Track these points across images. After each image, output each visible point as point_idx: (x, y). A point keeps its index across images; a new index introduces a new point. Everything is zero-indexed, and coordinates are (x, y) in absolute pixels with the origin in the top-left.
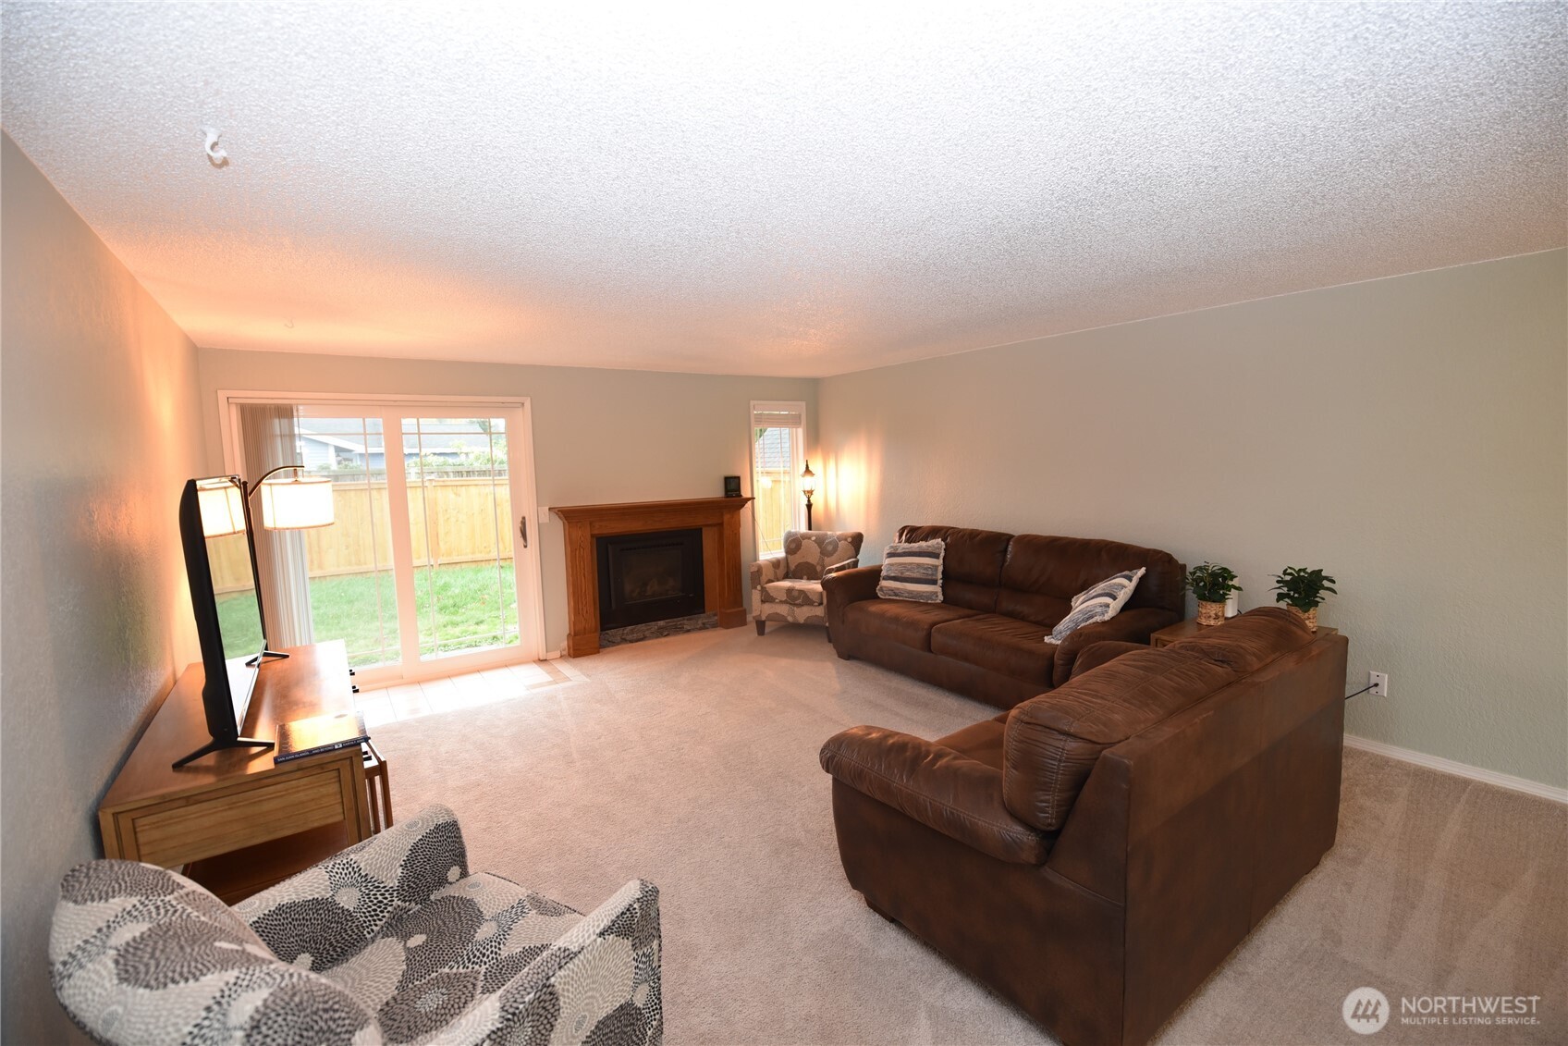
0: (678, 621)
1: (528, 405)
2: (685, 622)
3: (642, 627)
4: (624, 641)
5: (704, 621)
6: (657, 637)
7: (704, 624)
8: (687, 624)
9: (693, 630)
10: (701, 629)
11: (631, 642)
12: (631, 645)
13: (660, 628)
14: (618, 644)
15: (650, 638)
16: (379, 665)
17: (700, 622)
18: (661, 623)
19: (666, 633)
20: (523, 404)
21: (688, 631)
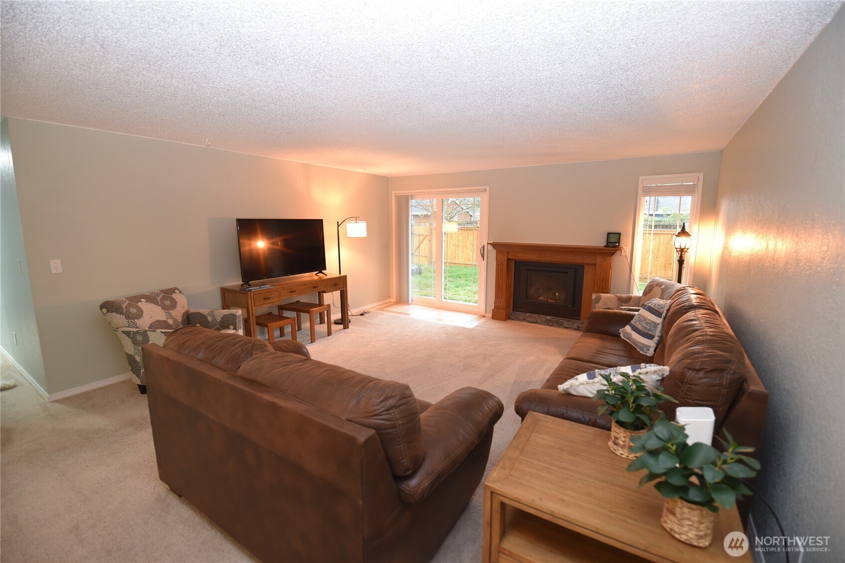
0: (561, 320)
1: (488, 190)
2: (565, 321)
3: (536, 316)
4: (524, 320)
5: (579, 325)
6: (545, 325)
7: (578, 327)
8: (566, 324)
9: (570, 328)
10: (575, 329)
11: (529, 322)
12: (528, 324)
13: (547, 320)
14: (521, 321)
15: (540, 324)
16: (431, 298)
17: (575, 325)
18: (548, 317)
19: (551, 324)
20: (486, 189)
21: (567, 328)
